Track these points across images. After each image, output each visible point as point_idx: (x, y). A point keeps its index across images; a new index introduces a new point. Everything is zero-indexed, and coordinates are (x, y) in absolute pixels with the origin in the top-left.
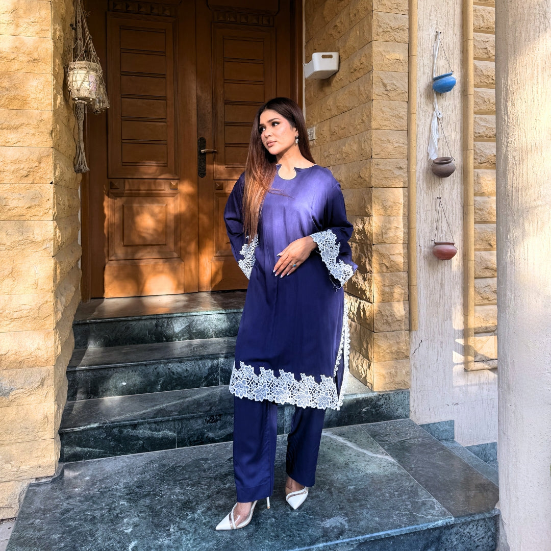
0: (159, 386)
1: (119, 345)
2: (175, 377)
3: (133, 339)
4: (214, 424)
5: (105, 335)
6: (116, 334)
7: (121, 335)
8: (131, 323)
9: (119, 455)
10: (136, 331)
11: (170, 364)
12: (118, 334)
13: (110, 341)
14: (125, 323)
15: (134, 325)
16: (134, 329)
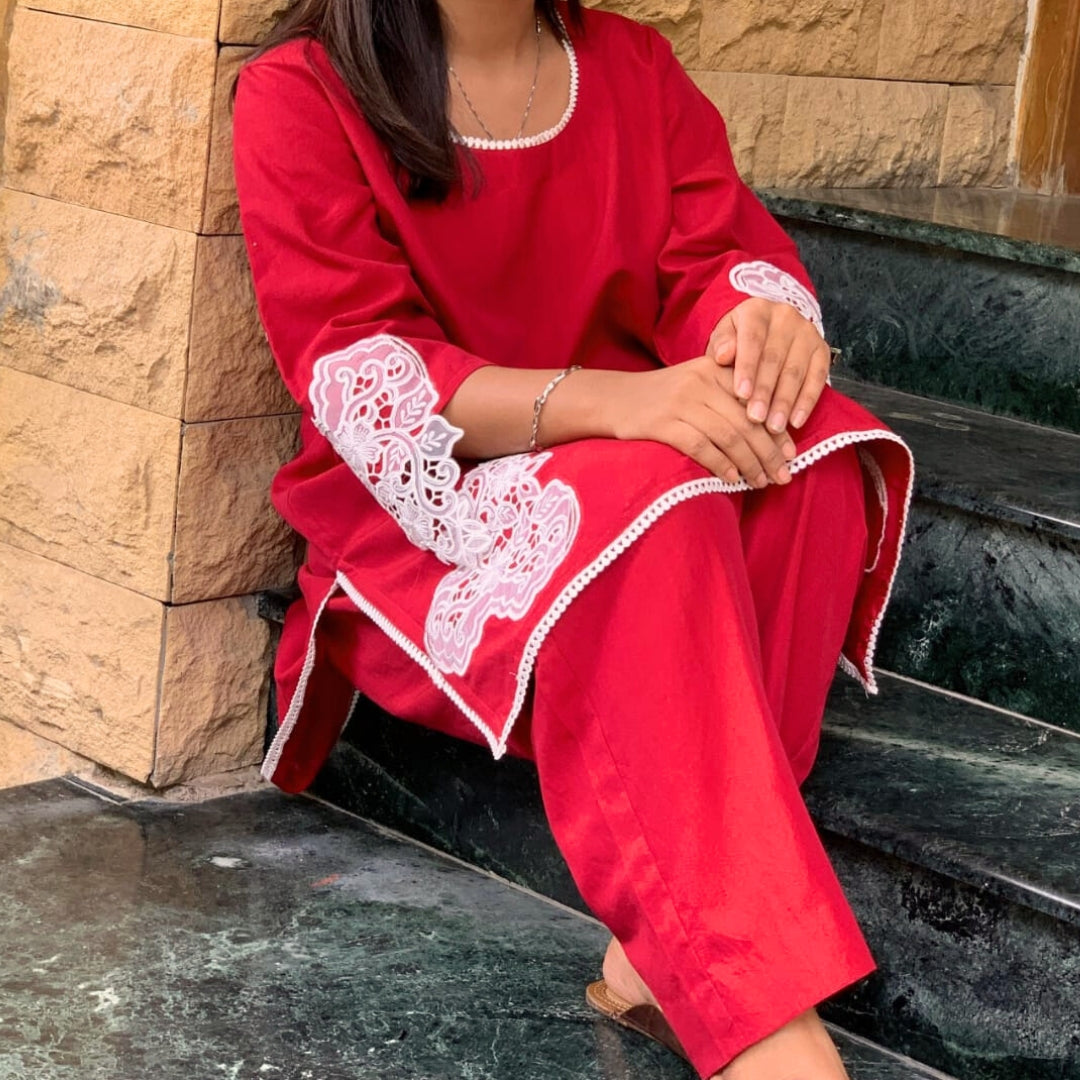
0: (925, 642)
1: (945, 393)
2: (1014, 622)
3: (1016, 383)
4: (949, 939)
5: (886, 318)
6: (939, 329)
7: (960, 341)
8: (1017, 282)
9: (481, 862)
10: (1037, 338)
11: (997, 536)
12: (950, 330)
13: (904, 356)
14: (988, 274)
15: (1029, 296)
16: (1027, 324)
